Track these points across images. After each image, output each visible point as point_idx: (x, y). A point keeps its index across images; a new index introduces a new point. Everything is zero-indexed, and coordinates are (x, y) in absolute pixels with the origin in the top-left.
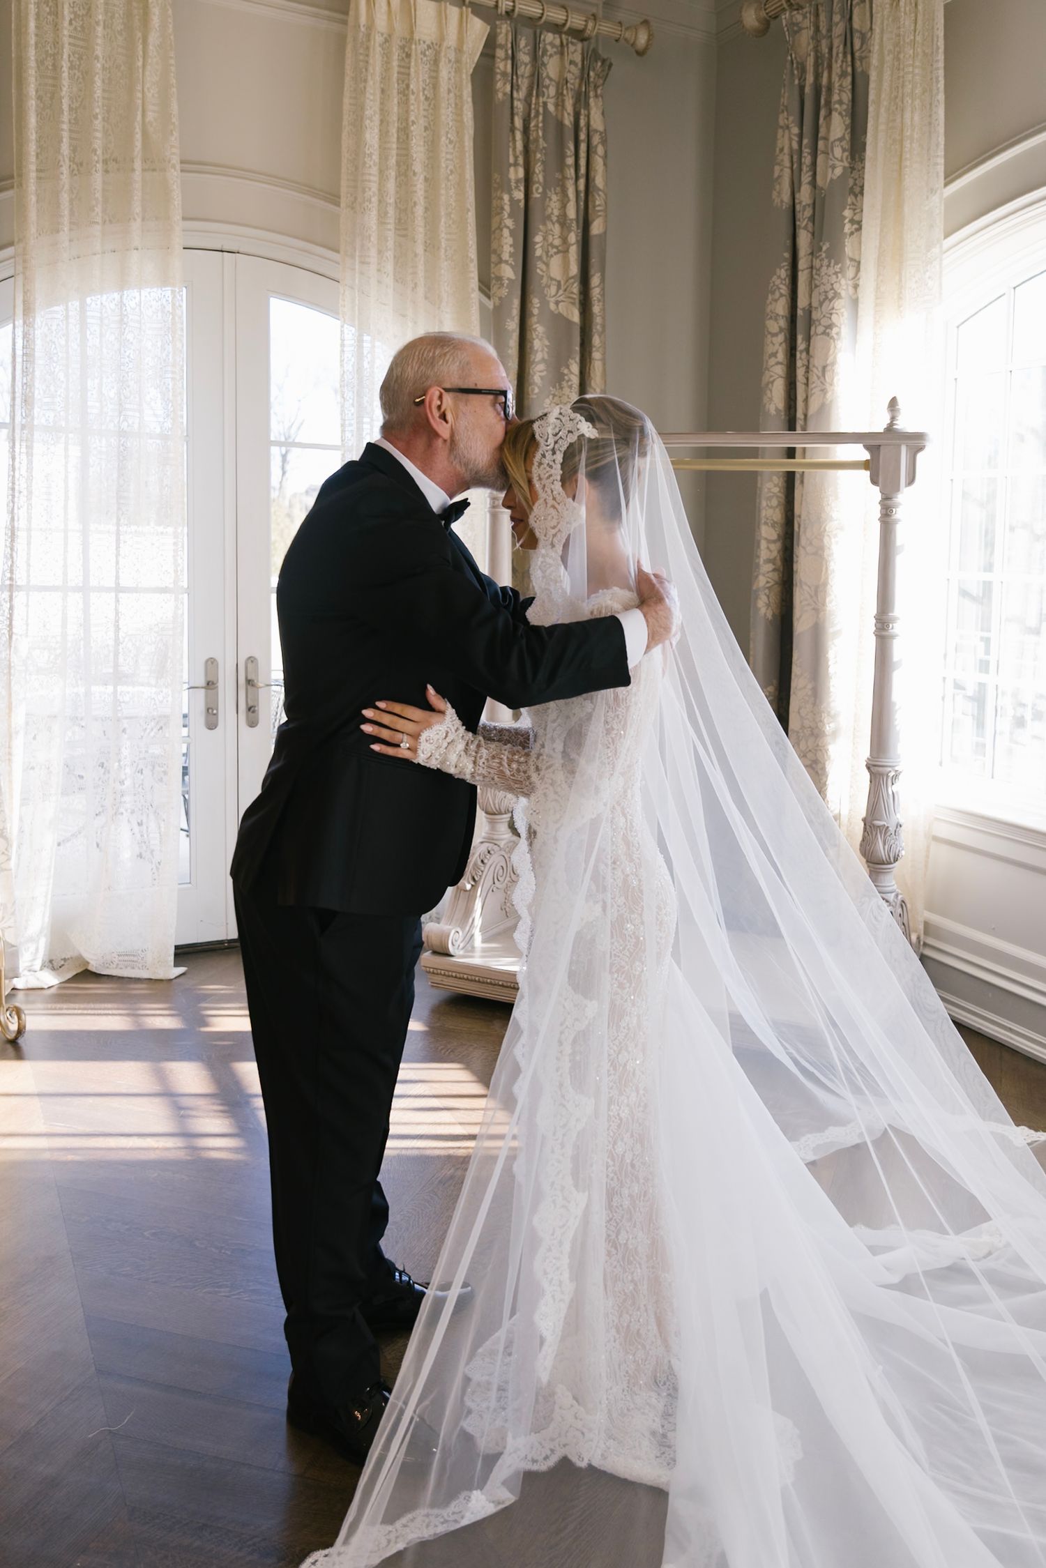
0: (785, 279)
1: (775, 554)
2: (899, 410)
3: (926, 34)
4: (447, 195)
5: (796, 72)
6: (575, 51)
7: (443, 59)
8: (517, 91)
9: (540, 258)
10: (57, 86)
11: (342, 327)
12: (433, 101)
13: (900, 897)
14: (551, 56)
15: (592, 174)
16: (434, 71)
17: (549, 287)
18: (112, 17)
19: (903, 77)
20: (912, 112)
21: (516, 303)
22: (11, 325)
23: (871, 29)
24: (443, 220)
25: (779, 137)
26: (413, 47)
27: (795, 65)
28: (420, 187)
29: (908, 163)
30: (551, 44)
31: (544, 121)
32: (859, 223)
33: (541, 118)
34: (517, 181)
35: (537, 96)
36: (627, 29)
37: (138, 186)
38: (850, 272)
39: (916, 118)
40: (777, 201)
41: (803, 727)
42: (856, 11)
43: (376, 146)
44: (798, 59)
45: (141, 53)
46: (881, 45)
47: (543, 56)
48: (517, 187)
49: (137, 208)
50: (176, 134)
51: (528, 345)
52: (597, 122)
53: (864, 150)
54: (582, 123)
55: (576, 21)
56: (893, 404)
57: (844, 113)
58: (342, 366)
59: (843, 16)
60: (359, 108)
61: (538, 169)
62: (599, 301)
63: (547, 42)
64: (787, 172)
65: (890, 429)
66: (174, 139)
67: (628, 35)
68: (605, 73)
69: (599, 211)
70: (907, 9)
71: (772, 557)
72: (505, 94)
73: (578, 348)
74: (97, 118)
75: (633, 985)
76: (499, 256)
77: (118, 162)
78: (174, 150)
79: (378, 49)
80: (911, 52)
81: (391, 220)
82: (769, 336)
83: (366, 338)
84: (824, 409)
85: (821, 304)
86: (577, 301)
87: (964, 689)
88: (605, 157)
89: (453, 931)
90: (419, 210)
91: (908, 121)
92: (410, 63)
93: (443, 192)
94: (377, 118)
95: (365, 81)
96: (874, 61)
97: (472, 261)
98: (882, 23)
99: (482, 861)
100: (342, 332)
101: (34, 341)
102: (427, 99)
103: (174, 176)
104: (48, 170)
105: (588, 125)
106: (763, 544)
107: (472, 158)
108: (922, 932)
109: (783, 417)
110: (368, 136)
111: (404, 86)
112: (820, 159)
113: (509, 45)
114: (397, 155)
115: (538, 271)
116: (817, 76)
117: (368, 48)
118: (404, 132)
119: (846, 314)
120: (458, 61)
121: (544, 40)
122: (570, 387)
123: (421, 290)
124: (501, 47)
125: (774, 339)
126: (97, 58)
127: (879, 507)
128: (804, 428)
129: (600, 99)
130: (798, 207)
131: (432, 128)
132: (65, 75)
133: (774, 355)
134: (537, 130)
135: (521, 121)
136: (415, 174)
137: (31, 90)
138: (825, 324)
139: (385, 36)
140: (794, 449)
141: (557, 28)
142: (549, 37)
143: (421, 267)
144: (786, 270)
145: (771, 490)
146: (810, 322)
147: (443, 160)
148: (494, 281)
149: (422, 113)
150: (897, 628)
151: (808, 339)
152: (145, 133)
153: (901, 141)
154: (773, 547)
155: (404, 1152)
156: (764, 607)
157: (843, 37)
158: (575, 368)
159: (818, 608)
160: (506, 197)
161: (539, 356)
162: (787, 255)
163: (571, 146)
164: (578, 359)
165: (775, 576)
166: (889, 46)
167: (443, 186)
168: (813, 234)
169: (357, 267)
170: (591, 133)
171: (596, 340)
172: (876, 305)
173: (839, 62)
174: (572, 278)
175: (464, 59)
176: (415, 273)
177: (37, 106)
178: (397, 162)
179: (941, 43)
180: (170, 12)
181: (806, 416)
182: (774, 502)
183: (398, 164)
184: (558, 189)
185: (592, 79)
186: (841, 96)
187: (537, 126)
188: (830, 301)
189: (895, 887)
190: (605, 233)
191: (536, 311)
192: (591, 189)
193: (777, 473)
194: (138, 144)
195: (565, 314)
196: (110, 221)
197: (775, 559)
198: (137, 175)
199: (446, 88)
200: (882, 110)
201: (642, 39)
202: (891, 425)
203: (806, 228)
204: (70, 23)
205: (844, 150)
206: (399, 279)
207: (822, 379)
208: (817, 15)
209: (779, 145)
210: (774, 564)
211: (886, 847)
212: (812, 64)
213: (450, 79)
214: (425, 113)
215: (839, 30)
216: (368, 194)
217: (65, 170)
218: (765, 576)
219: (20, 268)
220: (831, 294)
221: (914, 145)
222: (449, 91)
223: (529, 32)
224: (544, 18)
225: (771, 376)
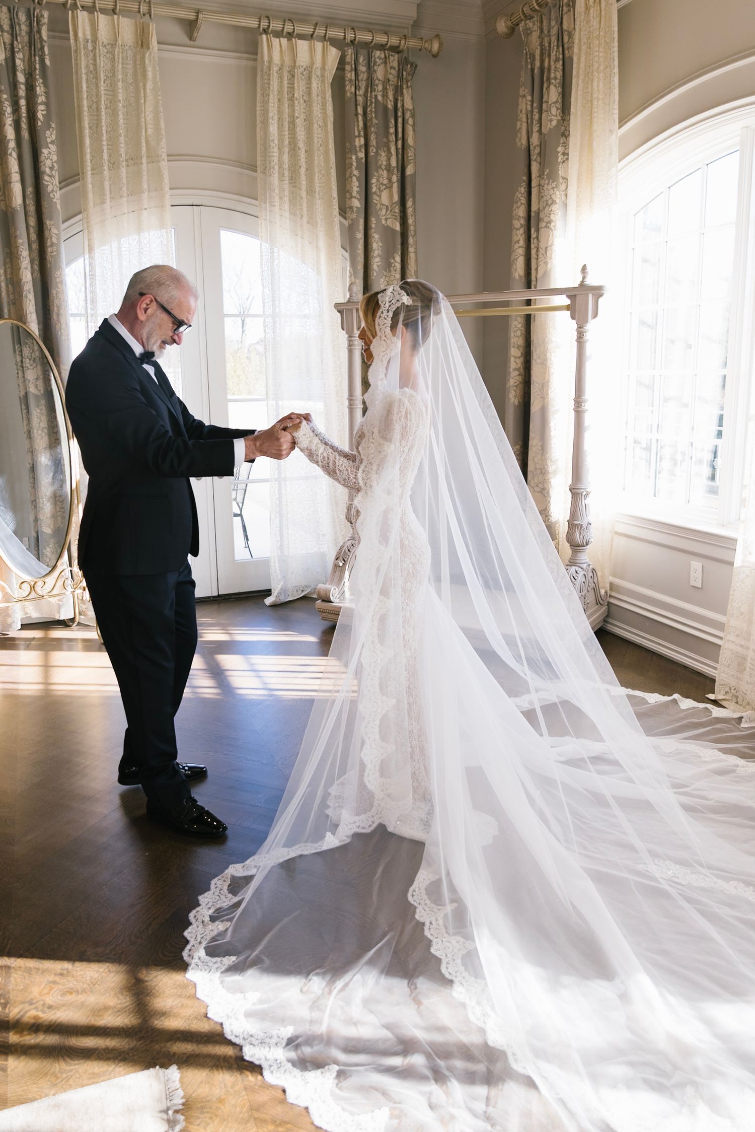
0: (524, 194)
1: (520, 365)
2: (587, 272)
3: (607, 30)
4: (318, 159)
5: (529, 60)
6: (394, 60)
7: (313, 76)
8: (359, 90)
9: (375, 193)
10: (99, 120)
11: (261, 245)
12: (308, 103)
13: (591, 567)
14: (379, 65)
15: (406, 137)
16: (308, 84)
17: (381, 210)
18: (126, 76)
19: (592, 59)
20: (598, 82)
21: (362, 221)
22: (83, 258)
23: (574, 28)
24: (317, 175)
25: (520, 103)
26: (296, 71)
27: (528, 56)
28: (302, 155)
29: (596, 115)
30: (379, 58)
31: (375, 107)
32: (568, 154)
33: (373, 105)
34: (360, 147)
35: (371, 92)
36: (426, 42)
37: (145, 173)
38: (563, 187)
39: (601, 85)
40: (519, 144)
41: (536, 469)
42: (565, 18)
43: (276, 134)
44: (531, 52)
45: (143, 95)
46: (580, 40)
47: (374, 66)
48: (360, 150)
49: (145, 186)
50: (164, 140)
51: (370, 247)
52: (408, 104)
53: (570, 108)
54: (399, 105)
55: (394, 41)
56: (584, 269)
57: (557, 85)
58: (261, 268)
59: (557, 22)
60: (266, 111)
61: (373, 137)
62: (412, 216)
63: (376, 56)
64: (525, 125)
65: (582, 284)
66: (163, 143)
67: (426, 45)
68: (412, 72)
69: (410, 160)
70: (595, 15)
71: (518, 367)
72: (351, 93)
73: (399, 246)
74: (121, 136)
75: (407, 595)
76: (351, 194)
77: (134, 160)
78: (163, 150)
79: (276, 75)
80: (597, 42)
81: (287, 179)
82: (514, 230)
83: (276, 250)
84: (546, 274)
85: (544, 208)
86: (399, 218)
87: (639, 443)
88: (414, 126)
89: (332, 589)
90: (303, 171)
91: (595, 88)
92: (294, 80)
93: (316, 158)
94: (276, 117)
95: (269, 95)
96: (576, 50)
97: (334, 198)
98: (580, 24)
99: (349, 550)
100: (261, 248)
101: (95, 267)
102: (305, 102)
103: (164, 164)
104: (97, 168)
105: (403, 106)
106: (512, 359)
107: (333, 135)
108: (609, 588)
109: (523, 281)
110: (271, 129)
111: (292, 95)
112: (544, 115)
113: (353, 62)
114: (289, 138)
115: (374, 201)
116: (542, 62)
117: (269, 75)
118: (292, 124)
119: (560, 213)
120: (323, 76)
121: (374, 56)
122: (395, 270)
123: (305, 219)
124: (348, 63)
125: (518, 232)
126: (119, 101)
127: (576, 333)
128: (536, 288)
129: (410, 89)
130: (531, 147)
131: (309, 119)
132: (103, 113)
133: (518, 242)
134: (371, 113)
135: (362, 109)
136: (299, 149)
137: (86, 124)
138: (547, 221)
139: (279, 66)
140: (530, 300)
141: (382, 47)
142: (378, 53)
143: (305, 205)
144: (524, 188)
145: (517, 328)
146: (539, 220)
147: (315, 139)
148: (348, 210)
149: (303, 110)
150: (587, 406)
151: (538, 230)
152: (147, 141)
153: (592, 101)
154: (518, 361)
155: (303, 697)
156: (513, 398)
157: (557, 35)
158: (398, 259)
159: (544, 397)
160: (354, 157)
161: (376, 253)
162: (525, 178)
163: (393, 121)
164: (399, 253)
165: (520, 379)
166: (584, 40)
167: (316, 154)
168: (540, 164)
169: (268, 208)
170: (405, 111)
171: (411, 240)
172: (577, 207)
173: (555, 52)
174: (395, 203)
175: (326, 74)
176: (301, 209)
177: (89, 132)
178: (289, 142)
179: (616, 35)
180: (157, 68)
181: (536, 278)
182: (519, 333)
183: (290, 143)
184: (385, 148)
185: (404, 77)
186: (556, 74)
187: (371, 110)
188: (550, 206)
189: (587, 560)
190: (415, 173)
191: (373, 226)
192: (405, 147)
193: (519, 316)
194: (144, 149)
195: (391, 226)
196: (131, 195)
197: (520, 368)
198: (144, 166)
199: (316, 94)
200: (580, 82)
201: (436, 47)
202: (582, 282)
203: (536, 160)
204: (104, 82)
205: (557, 109)
206: (292, 213)
207: (545, 255)
208: (542, 22)
209: (520, 108)
210: (519, 371)
211: (581, 536)
212: (539, 53)
213: (318, 88)
214: (304, 110)
215: (554, 31)
216: (273, 164)
217: (106, 168)
218: (514, 379)
219: (85, 226)
220: (550, 202)
221: (599, 103)
222: (318, 95)
223: (364, 52)
224: (374, 42)
225: (516, 255)
